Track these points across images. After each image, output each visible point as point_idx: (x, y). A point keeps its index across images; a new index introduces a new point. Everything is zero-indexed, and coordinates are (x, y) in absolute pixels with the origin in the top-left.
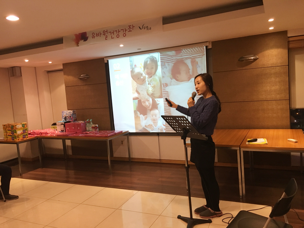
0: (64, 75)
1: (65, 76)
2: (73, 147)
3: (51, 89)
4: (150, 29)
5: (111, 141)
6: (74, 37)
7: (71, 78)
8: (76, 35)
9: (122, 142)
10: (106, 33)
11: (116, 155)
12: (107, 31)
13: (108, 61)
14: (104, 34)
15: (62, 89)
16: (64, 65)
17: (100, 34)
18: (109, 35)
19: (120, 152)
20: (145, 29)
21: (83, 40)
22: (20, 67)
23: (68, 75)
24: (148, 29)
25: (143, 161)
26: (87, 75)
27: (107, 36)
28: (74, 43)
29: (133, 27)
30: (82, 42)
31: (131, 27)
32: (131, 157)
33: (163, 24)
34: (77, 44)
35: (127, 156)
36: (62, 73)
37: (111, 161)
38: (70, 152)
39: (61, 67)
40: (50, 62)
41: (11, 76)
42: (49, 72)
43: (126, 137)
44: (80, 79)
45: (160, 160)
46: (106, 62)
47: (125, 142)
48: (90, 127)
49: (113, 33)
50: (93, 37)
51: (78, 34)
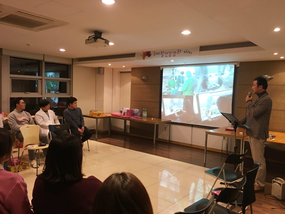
0: (132, 75)
1: (132, 77)
2: (131, 127)
3: (121, 84)
4: (191, 53)
5: (157, 125)
6: (143, 54)
7: (136, 79)
8: (144, 53)
9: (165, 128)
10: (163, 53)
11: (160, 137)
12: (163, 52)
13: (163, 69)
14: (161, 54)
15: (129, 85)
16: (132, 68)
17: (159, 53)
18: (164, 55)
19: (163, 135)
20: (188, 52)
21: (148, 56)
22: (104, 68)
23: (134, 76)
24: (189, 53)
25: (179, 144)
26: (147, 77)
27: (163, 55)
28: (142, 57)
29: (180, 51)
30: (147, 57)
31: (179, 51)
32: (171, 140)
33: (200, 51)
34: (144, 58)
35: (168, 139)
36: (130, 74)
37: (156, 141)
38: (128, 131)
39: (130, 70)
40: (124, 66)
41: (97, 73)
42: (121, 72)
43: (169, 125)
44: (142, 80)
45: (191, 145)
46: (161, 69)
47: (168, 128)
48: (145, 114)
49: (167, 53)
50: (154, 55)
51: (145, 52)
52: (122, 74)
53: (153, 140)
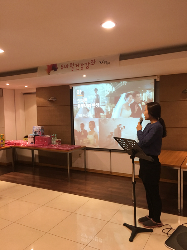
0: (37, 97)
1: (38, 98)
2: (40, 157)
3: (25, 108)
4: (109, 63)
5: (70, 154)
6: (47, 68)
7: (42, 100)
8: (48, 66)
9: (80, 155)
10: (73, 65)
11: (74, 165)
13: (72, 87)
14: (71, 66)
15: (34, 108)
16: (37, 89)
17: (68, 66)
18: (75, 67)
19: (78, 163)
22: (2, 89)
23: (40, 97)
24: (107, 64)
25: (97, 172)
26: (55, 98)
27: (73, 68)
28: (46, 72)
29: (95, 61)
30: (52, 71)
31: (93, 61)
32: (87, 168)
33: (120, 60)
34: (49, 73)
35: (83, 167)
36: (35, 95)
37: (70, 170)
38: (37, 160)
39: (35, 91)
40: (26, 87)
42: (24, 94)
43: (83, 151)
44: (49, 101)
45: (111, 172)
46: (71, 88)
47: (83, 155)
48: (54, 141)
49: (78, 65)
50: (62, 68)
51: (50, 65)
52: (26, 96)
53: (67, 169)
